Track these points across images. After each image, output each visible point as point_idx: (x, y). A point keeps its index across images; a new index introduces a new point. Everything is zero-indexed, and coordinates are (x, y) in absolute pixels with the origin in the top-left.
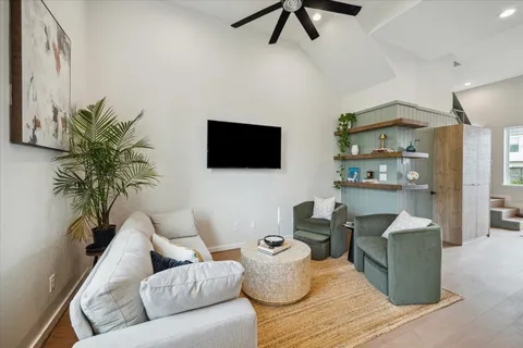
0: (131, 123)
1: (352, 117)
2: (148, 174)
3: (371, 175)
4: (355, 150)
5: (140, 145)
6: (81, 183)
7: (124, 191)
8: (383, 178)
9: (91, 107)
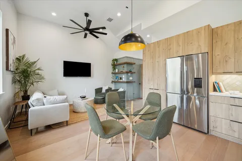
0: (36, 62)
1: (116, 60)
2: (42, 78)
3: (121, 78)
4: (117, 71)
5: (39, 69)
6: (19, 81)
7: (33, 84)
8: (124, 80)
9: (20, 57)
